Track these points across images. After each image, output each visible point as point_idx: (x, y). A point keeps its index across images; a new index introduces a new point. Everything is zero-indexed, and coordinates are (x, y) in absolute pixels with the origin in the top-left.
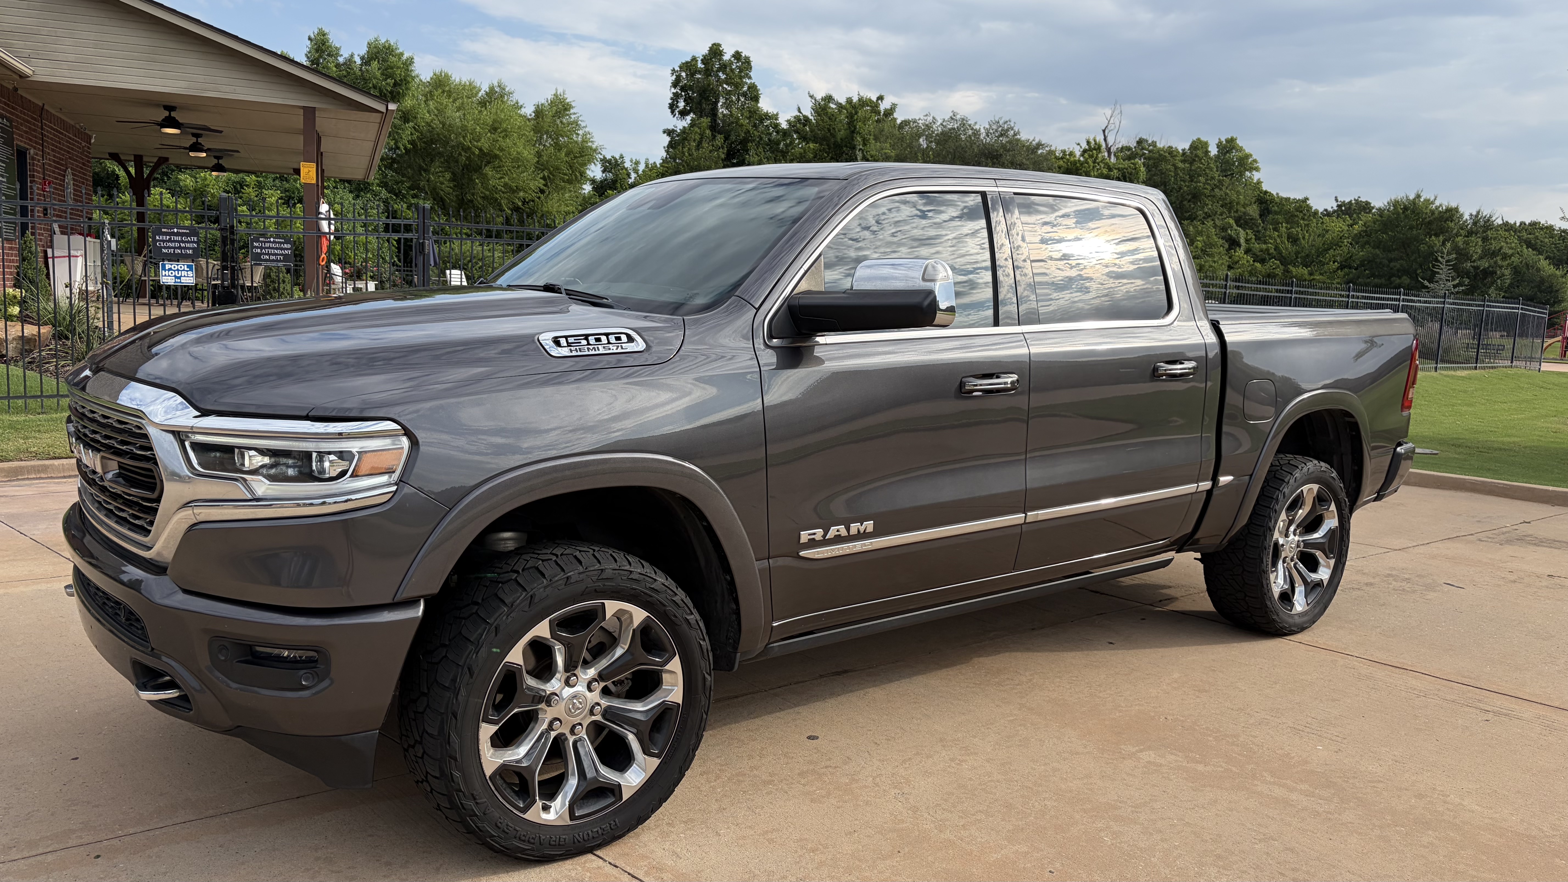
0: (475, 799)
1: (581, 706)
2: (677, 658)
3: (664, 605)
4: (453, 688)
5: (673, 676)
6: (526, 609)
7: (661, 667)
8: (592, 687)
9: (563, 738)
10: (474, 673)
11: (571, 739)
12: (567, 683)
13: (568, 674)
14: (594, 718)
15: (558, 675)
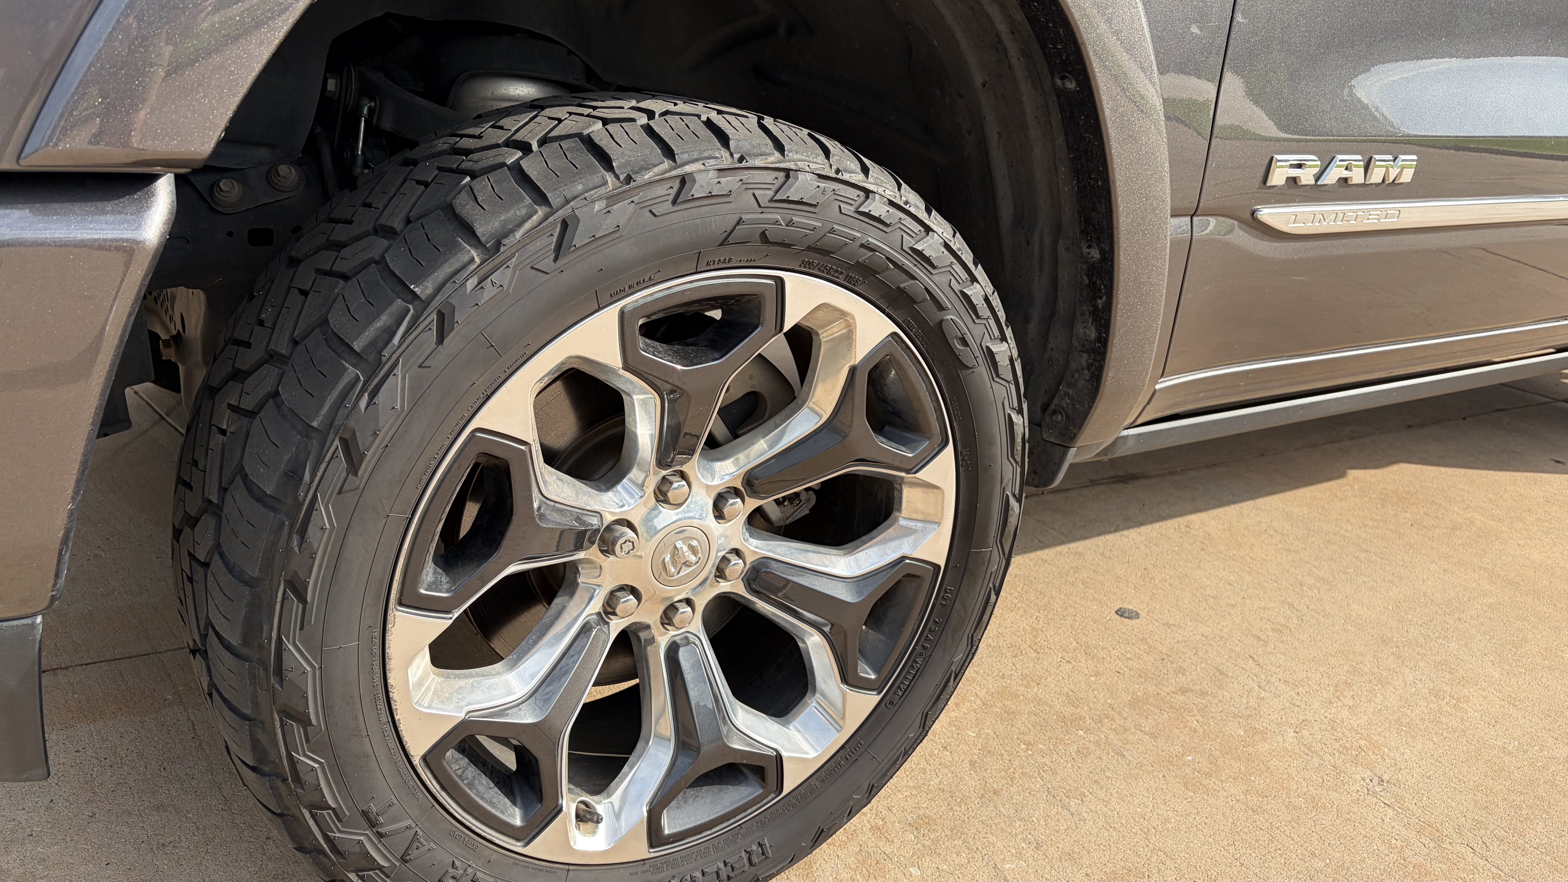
0: (372, 824)
1: (693, 559)
2: (949, 451)
3: (941, 307)
4: (290, 501)
5: (931, 495)
6: (547, 263)
7: (908, 471)
8: (726, 510)
9: (643, 635)
10: (362, 456)
11: (663, 641)
12: (662, 495)
13: (664, 473)
14: (724, 587)
15: (635, 474)
